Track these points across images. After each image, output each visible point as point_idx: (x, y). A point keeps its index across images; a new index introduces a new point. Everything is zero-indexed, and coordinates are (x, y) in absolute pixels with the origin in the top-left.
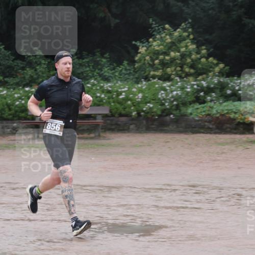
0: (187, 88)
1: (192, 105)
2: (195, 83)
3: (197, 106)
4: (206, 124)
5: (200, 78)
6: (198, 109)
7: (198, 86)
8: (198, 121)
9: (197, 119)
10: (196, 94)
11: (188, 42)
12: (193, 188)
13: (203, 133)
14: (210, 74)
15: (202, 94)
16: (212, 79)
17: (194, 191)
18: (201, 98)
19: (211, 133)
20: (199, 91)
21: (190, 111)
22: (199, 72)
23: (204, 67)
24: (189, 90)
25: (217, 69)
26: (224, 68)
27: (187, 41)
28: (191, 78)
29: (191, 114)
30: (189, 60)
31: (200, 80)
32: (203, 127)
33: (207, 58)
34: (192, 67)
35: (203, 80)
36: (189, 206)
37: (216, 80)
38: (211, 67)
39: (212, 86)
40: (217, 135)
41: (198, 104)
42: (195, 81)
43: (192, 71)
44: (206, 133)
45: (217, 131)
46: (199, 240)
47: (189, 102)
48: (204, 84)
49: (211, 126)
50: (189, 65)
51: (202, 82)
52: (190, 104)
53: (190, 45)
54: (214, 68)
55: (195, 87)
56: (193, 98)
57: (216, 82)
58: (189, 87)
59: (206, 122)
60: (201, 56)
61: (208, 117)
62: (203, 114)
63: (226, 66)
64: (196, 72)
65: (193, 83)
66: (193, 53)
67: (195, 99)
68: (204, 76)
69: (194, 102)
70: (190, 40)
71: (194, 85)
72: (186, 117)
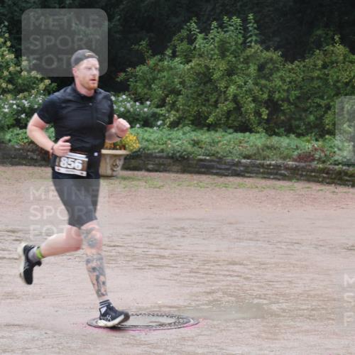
0: (5, 108)
1: (11, 130)
2: (14, 102)
3: (17, 130)
4: (29, 153)
5: (21, 95)
6: (18, 134)
7: (18, 106)
8: (19, 150)
9: (17, 147)
10: (16, 116)
11: (5, 51)
12: (13, 234)
13: (26, 165)
14: (33, 91)
15: (23, 116)
16: (35, 97)
17: (14, 238)
18: (22, 121)
19: (35, 166)
20: (19, 112)
21: (8, 136)
22: (19, 88)
23: (25, 82)
24: (6, 110)
25: (42, 86)
26: (50, 84)
27: (3, 49)
28: (9, 96)
29: (10, 141)
30: (6, 73)
31: (21, 99)
32: (25, 158)
33: (29, 72)
34: (10, 81)
35: (25, 98)
36: (7, 256)
37: (40, 100)
38: (34, 83)
39: (36, 106)
40: (43, 168)
41: (18, 129)
42: (15, 99)
43: (10, 86)
44: (30, 165)
45: (43, 163)
46: (18, 298)
47: (8, 125)
48: (26, 103)
49: (35, 157)
50: (7, 79)
51: (24, 101)
52: (9, 128)
53: (8, 54)
54: (38, 85)
55: (15, 107)
56: (11, 121)
57: (41, 101)
58: (6, 106)
59: (29, 151)
60: (21, 69)
61: (31, 145)
62: (25, 141)
63: (52, 82)
64: (15, 89)
65: (11, 102)
66: (11, 64)
67: (14, 122)
68: (26, 93)
69: (13, 126)
70: (7, 47)
71: (13, 104)
72: (4, 145)
